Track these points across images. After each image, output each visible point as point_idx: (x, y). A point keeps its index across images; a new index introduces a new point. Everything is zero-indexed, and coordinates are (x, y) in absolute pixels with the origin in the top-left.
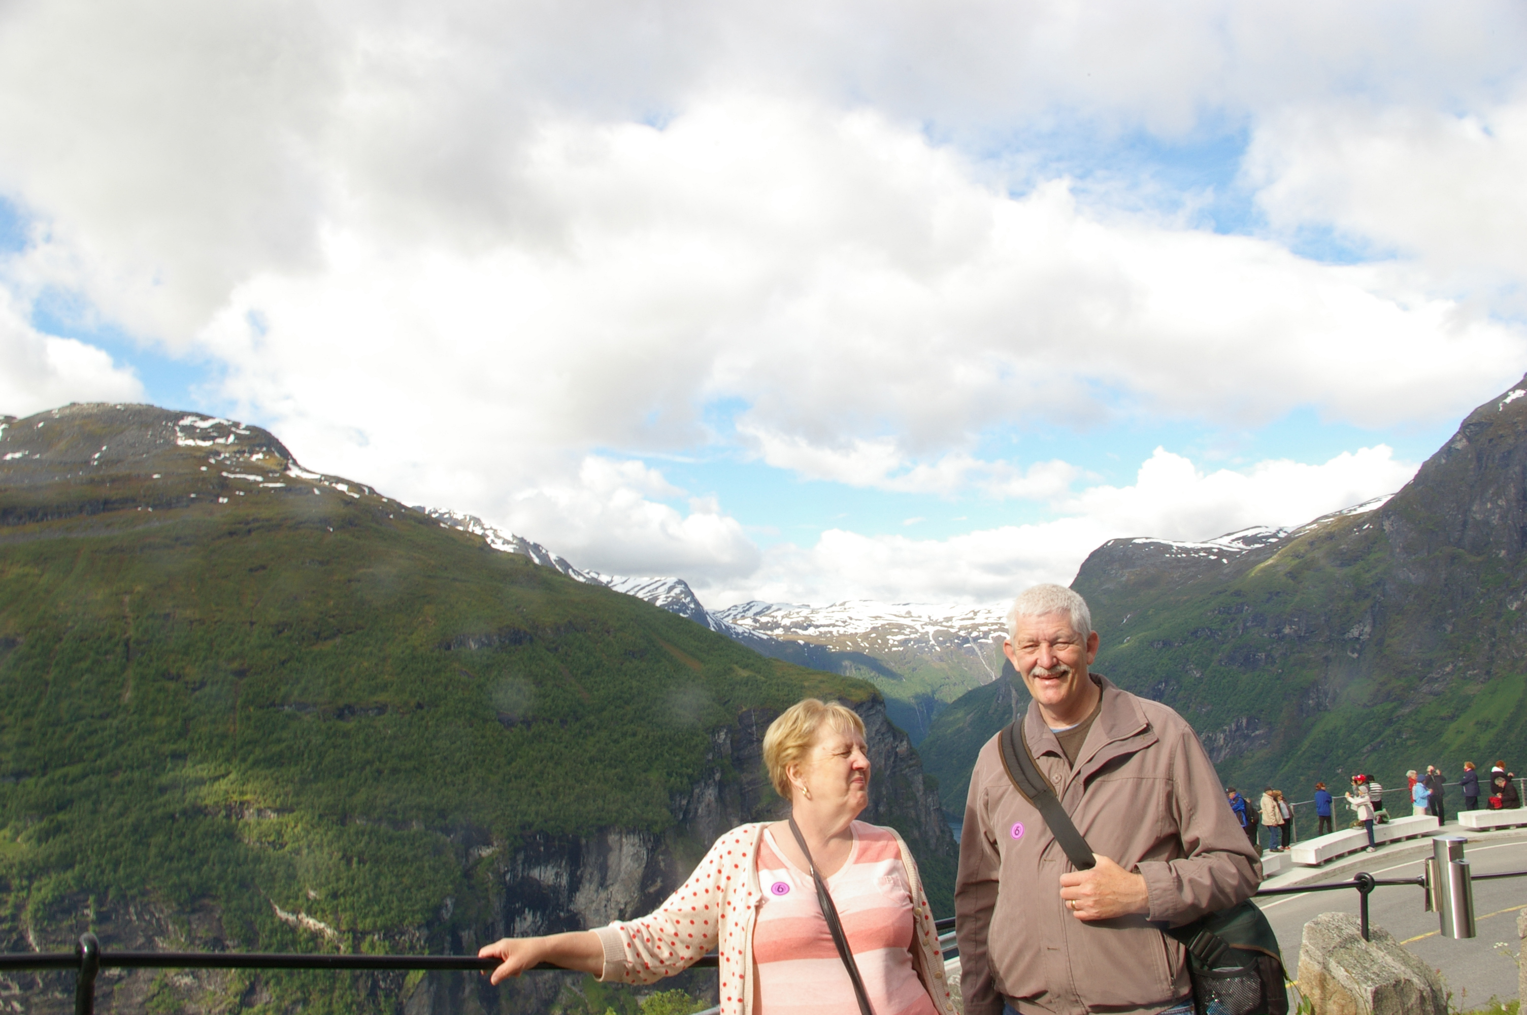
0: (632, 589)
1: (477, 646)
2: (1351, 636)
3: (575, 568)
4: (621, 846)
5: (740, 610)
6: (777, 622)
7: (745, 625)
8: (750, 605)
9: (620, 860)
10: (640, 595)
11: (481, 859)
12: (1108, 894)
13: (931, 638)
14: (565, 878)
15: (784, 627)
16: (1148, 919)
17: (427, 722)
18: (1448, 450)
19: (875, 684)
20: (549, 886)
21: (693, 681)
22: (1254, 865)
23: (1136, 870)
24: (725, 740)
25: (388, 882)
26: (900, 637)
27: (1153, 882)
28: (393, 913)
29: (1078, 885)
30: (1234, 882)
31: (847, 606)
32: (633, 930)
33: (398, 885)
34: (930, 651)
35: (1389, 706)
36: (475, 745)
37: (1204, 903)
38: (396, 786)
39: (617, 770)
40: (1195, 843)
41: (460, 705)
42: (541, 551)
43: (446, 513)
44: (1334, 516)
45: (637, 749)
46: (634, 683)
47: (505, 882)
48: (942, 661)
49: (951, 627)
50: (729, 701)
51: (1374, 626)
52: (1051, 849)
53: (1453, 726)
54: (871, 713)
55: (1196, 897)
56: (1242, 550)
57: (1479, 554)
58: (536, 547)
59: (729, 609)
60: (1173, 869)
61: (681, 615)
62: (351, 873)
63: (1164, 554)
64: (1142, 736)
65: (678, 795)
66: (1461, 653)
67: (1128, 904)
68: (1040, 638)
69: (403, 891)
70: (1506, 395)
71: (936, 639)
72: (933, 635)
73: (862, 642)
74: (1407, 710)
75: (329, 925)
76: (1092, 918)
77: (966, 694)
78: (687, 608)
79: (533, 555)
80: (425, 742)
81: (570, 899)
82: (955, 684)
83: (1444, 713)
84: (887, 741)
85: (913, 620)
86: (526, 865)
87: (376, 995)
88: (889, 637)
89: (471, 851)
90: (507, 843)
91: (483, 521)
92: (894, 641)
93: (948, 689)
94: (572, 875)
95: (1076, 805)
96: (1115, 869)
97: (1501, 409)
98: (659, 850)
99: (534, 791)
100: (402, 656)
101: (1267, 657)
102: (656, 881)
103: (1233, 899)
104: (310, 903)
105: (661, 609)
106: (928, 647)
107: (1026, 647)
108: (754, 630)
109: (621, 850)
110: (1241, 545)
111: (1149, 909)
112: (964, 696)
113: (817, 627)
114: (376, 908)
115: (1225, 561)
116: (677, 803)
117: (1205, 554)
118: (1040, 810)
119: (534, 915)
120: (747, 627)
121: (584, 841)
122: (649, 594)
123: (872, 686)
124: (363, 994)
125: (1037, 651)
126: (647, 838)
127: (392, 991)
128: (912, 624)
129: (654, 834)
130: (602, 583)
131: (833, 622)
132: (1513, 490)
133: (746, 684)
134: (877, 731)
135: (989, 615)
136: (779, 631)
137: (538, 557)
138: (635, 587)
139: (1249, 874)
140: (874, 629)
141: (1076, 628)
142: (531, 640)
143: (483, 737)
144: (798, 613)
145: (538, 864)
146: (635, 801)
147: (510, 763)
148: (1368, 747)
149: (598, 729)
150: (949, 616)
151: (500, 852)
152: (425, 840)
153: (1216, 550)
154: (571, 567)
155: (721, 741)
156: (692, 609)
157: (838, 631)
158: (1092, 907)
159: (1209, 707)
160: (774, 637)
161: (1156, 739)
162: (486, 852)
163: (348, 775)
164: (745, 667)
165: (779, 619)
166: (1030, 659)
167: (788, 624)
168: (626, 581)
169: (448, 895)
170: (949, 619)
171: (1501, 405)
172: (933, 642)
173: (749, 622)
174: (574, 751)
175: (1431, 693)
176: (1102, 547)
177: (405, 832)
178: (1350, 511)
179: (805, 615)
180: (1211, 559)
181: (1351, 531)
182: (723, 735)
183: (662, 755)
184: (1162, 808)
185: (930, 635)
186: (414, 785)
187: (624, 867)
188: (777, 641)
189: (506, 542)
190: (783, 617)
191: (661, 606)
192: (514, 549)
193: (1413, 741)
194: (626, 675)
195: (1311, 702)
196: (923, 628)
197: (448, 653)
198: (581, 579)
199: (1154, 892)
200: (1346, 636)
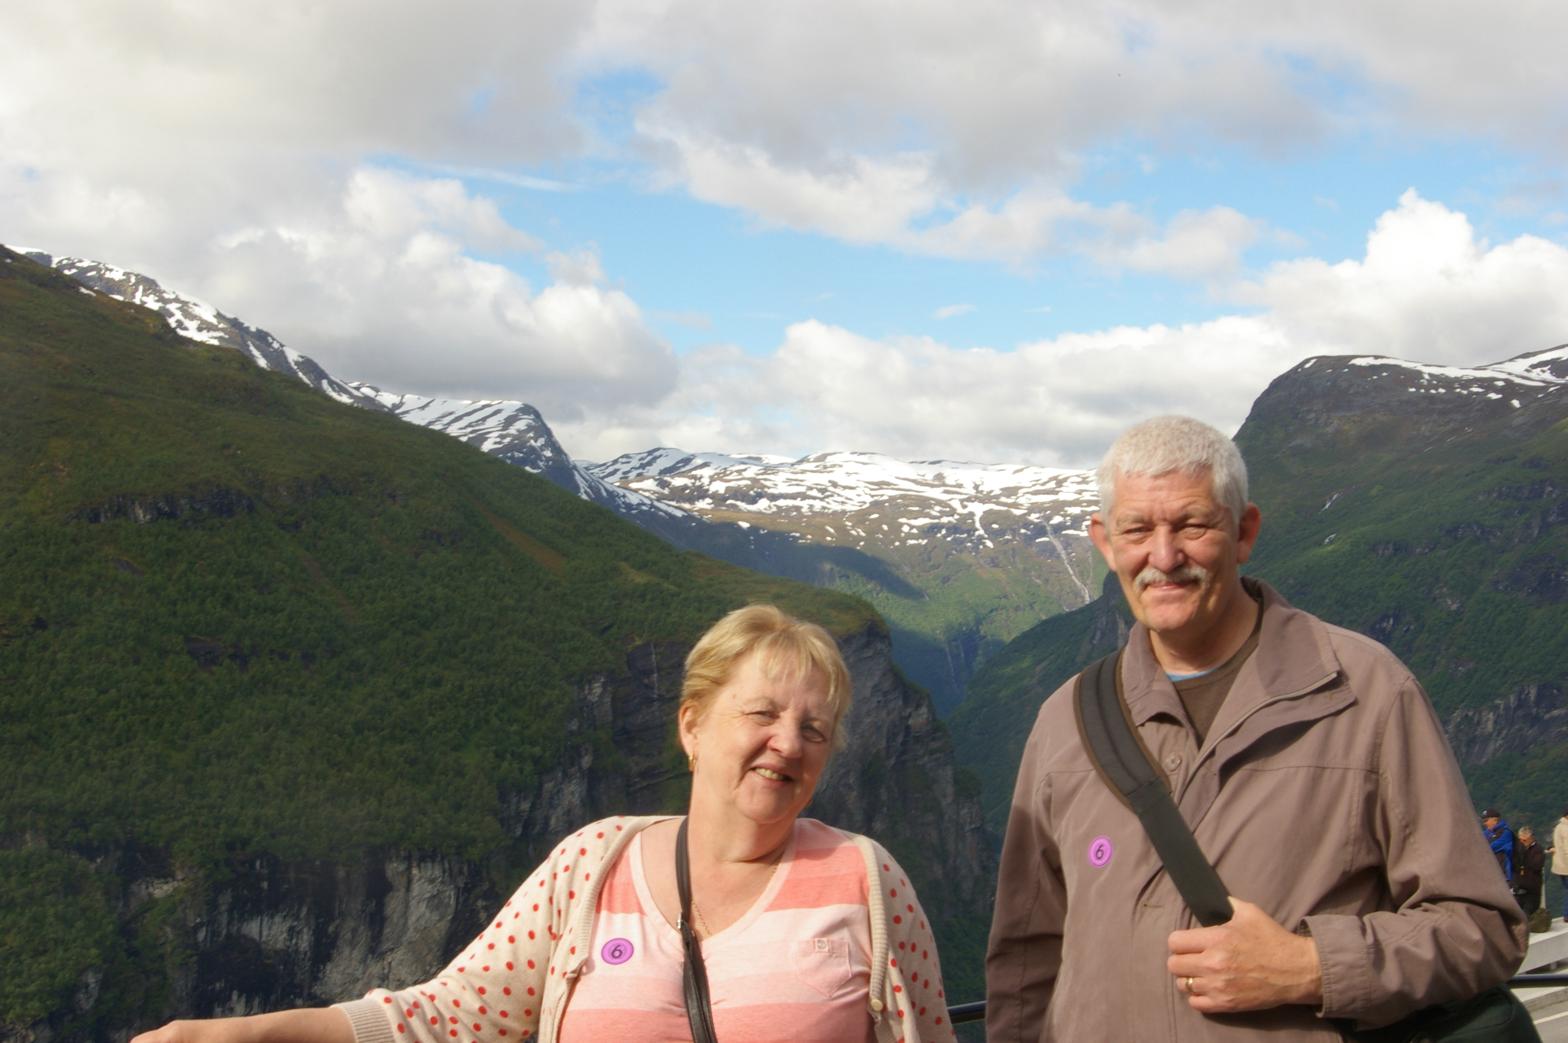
0: (439, 419)
1: (148, 517)
3: (333, 378)
4: (410, 881)
5: (635, 463)
6: (701, 487)
7: (644, 491)
8: (653, 455)
9: (407, 906)
10: (453, 431)
11: (152, 902)
12: (1251, 970)
13: (978, 525)
14: (305, 937)
15: (714, 497)
16: (1320, 1015)
17: (55, 653)
19: (875, 603)
20: (276, 951)
21: (547, 589)
22: (1514, 927)
23: (1302, 929)
24: (601, 696)
26: (922, 521)
27: (1332, 952)
29: (1200, 952)
30: (1475, 956)
31: (830, 460)
32: (407, 1003)
34: (975, 548)
36: (144, 697)
37: (1420, 990)
39: (405, 746)
40: (1411, 884)
41: (117, 624)
42: (270, 345)
43: (90, 269)
45: (442, 708)
46: (440, 591)
47: (196, 944)
48: (996, 566)
49: (1015, 505)
50: (610, 627)
52: (1157, 885)
54: (865, 655)
55: (1406, 979)
56: (1549, 384)
58: (262, 337)
59: (615, 462)
60: (1369, 931)
61: (528, 468)
63: (1407, 387)
64: (1327, 693)
65: (514, 794)
67: (1286, 989)
68: (1155, 518)
71: (986, 526)
72: (981, 519)
73: (853, 527)
76: (1221, 1010)
77: (1037, 626)
78: (539, 457)
79: (256, 353)
80: (49, 689)
82: (1017, 609)
84: (891, 706)
85: (946, 492)
86: (235, 914)
88: (902, 520)
89: (134, 887)
90: (201, 874)
91: (163, 286)
92: (912, 527)
93: (1004, 616)
94: (319, 933)
95: (1204, 811)
96: (1267, 926)
99: (252, 780)
100: (7, 532)
103: (1473, 985)
105: (491, 458)
106: (971, 541)
107: (1129, 532)
108: (658, 499)
109: (408, 889)
110: (1548, 376)
111: (1321, 998)
112: (1032, 629)
113: (773, 498)
115: (1516, 403)
116: (513, 807)
117: (1480, 390)
118: (1141, 817)
120: (647, 494)
121: (341, 873)
122: (470, 429)
123: (869, 607)
125: (1150, 539)
126: (456, 869)
128: (945, 497)
130: (384, 406)
131: (802, 490)
133: (643, 596)
134: (875, 688)
135: (1083, 486)
136: (704, 504)
137: (265, 356)
138: (443, 417)
139: (1503, 942)
140: (876, 505)
141: (1220, 500)
142: (251, 508)
143: (159, 682)
144: (739, 472)
145: (256, 912)
146: (436, 802)
147: (208, 731)
149: (372, 671)
150: (1011, 485)
151: (188, 891)
152: (47, 867)
153: (1501, 384)
154: (326, 376)
155: (594, 698)
156: (548, 459)
157: (811, 506)
158: (1221, 991)
159: (1471, 665)
160: (696, 514)
161: (1351, 700)
162: (161, 890)
164: (642, 566)
165: (706, 481)
166: (1137, 552)
167: (722, 491)
168: (427, 405)
169: (91, 966)
170: (1011, 491)
172: (981, 532)
173: (650, 484)
174: (326, 710)
176: (1294, 371)
177: (12, 853)
179: (753, 475)
180: (1490, 400)
182: (597, 688)
183: (487, 721)
184: (1355, 821)
185: (977, 519)
186: (28, 768)
187: (412, 919)
188: (700, 522)
189: (205, 326)
190: (712, 479)
191: (490, 451)
192: (220, 338)
194: (424, 575)
196: (964, 507)
197: (94, 527)
198: (345, 399)
199: (1333, 970)
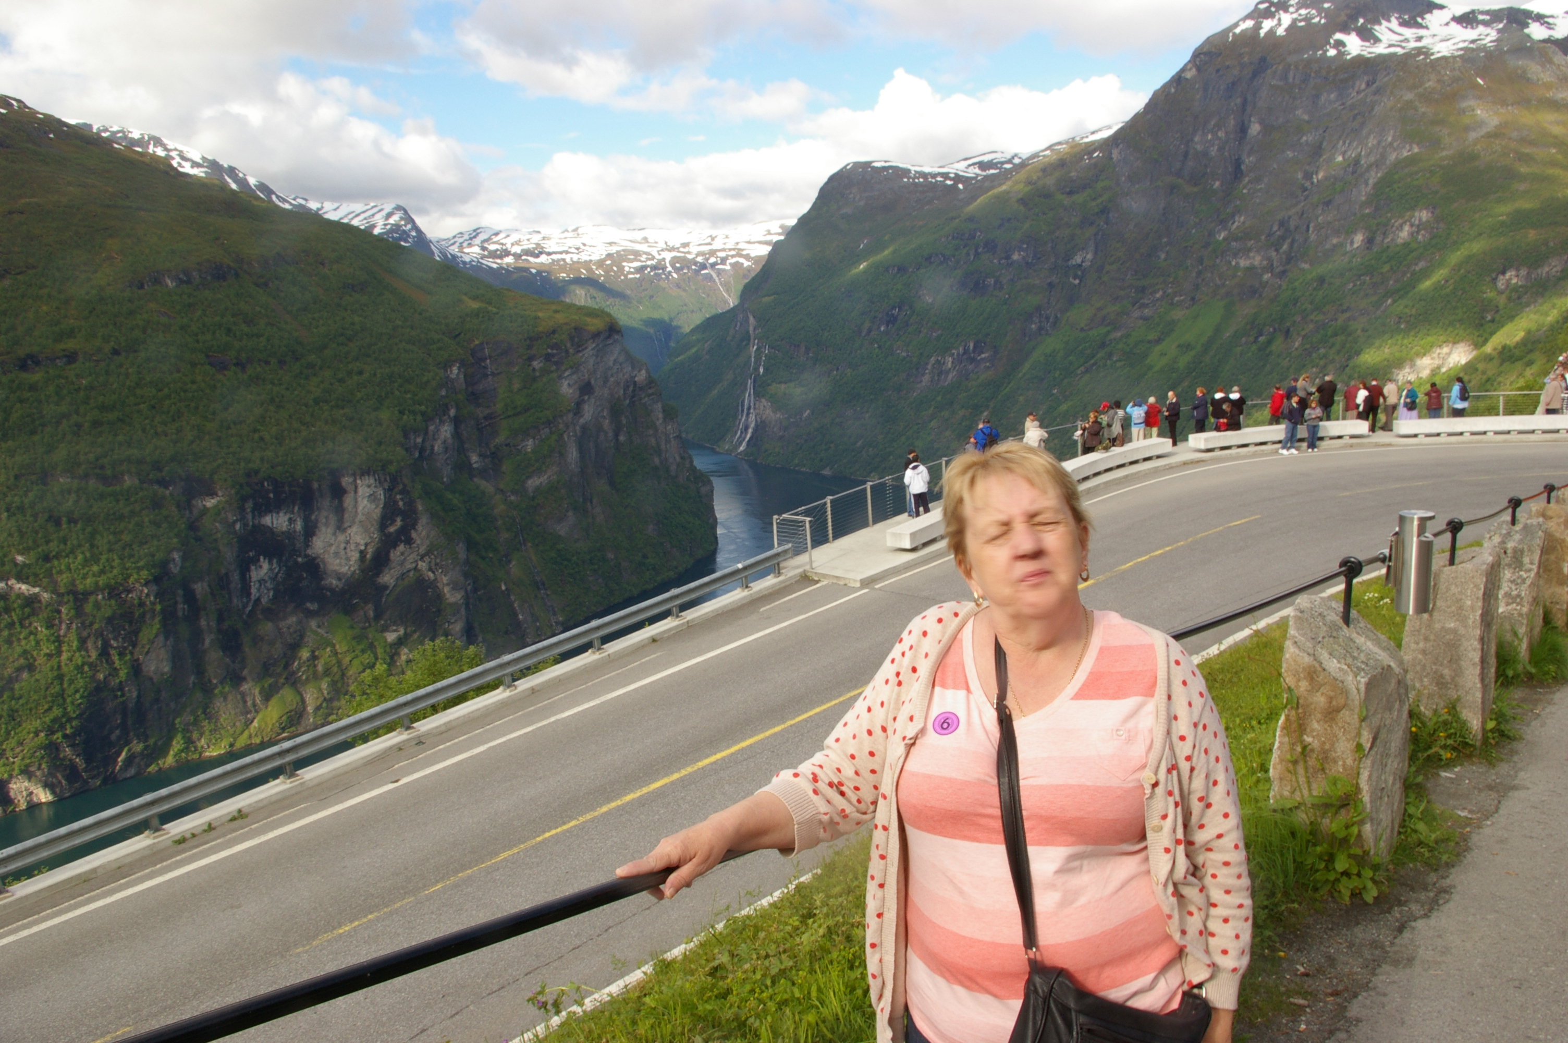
0: (346, 216)
1: (174, 284)
2: (1074, 263)
3: (278, 194)
4: (356, 487)
5: (466, 237)
6: (506, 249)
7: (473, 252)
8: (476, 232)
9: (356, 502)
10: (355, 222)
11: (205, 510)
13: (668, 265)
14: (299, 523)
15: (515, 255)
17: (127, 369)
18: (1178, 79)
19: (612, 312)
20: (283, 533)
21: (420, 314)
24: (458, 375)
25: (105, 541)
26: (637, 264)
28: (115, 571)
31: (580, 231)
33: (116, 543)
34: (667, 278)
35: (1103, 330)
36: (185, 391)
38: (100, 440)
39: (345, 410)
41: (163, 350)
42: (237, 175)
43: (119, 132)
44: (1067, 142)
45: (365, 387)
46: (357, 319)
47: (235, 532)
48: (679, 288)
49: (689, 253)
50: (459, 334)
51: (1096, 253)
53: (1158, 349)
54: (608, 342)
56: (978, 175)
57: (1196, 185)
58: (232, 171)
59: (454, 237)
61: (403, 243)
62: (62, 534)
63: (902, 179)
65: (412, 433)
66: (1171, 280)
69: (124, 549)
70: (1236, 25)
71: (673, 266)
72: (670, 261)
73: (596, 269)
74: (1119, 334)
75: (45, 589)
77: (704, 321)
78: (409, 236)
79: (229, 180)
80: (126, 390)
81: (307, 545)
82: (693, 312)
83: (1152, 336)
84: (625, 371)
85: (649, 246)
86: (256, 513)
87: (109, 655)
88: (624, 264)
89: (194, 502)
90: (233, 492)
91: (165, 141)
92: (630, 267)
93: (685, 316)
94: (306, 520)
97: (1230, 39)
98: (396, 490)
99: (256, 436)
100: (87, 297)
101: (996, 282)
102: (396, 521)
104: (19, 568)
105: (380, 238)
106: (665, 274)
108: (482, 258)
109: (356, 492)
110: (977, 171)
112: (701, 323)
113: (549, 254)
114: (95, 568)
115: (961, 186)
116: (412, 441)
117: (941, 179)
119: (270, 563)
120: (475, 255)
121: (316, 485)
122: (365, 221)
123: (609, 315)
124: (94, 655)
126: (382, 479)
127: (125, 648)
128: (648, 250)
129: (390, 474)
130: (311, 210)
131: (566, 249)
132: (1232, 122)
133: (477, 315)
134: (615, 361)
135: (726, 240)
136: (509, 260)
137: (235, 182)
138: (348, 214)
140: (609, 256)
142: (237, 275)
143: (193, 382)
144: (528, 240)
145: (268, 511)
146: (367, 441)
147: (227, 409)
148: (1082, 369)
149: (321, 368)
150: (686, 241)
151: (226, 502)
152: (141, 494)
153: (952, 175)
154: (274, 193)
155: (453, 376)
156: (414, 237)
157: (571, 258)
159: (940, 332)
160: (505, 266)
162: (210, 503)
163: (42, 431)
164: (476, 298)
165: (509, 246)
167: (519, 252)
168: (338, 208)
169: (174, 548)
170: (686, 245)
171: (1231, 34)
172: (669, 269)
173: (476, 250)
174: (296, 392)
175: (1142, 318)
176: (841, 170)
177: (118, 488)
178: (1082, 138)
179: (536, 241)
180: (947, 184)
181: (1082, 159)
182: (455, 370)
183: (392, 393)
185: (667, 261)
186: (120, 438)
187: (360, 508)
188: (508, 270)
189: (195, 164)
190: (512, 245)
191: (380, 234)
192: (206, 172)
193: (1123, 363)
194: (346, 310)
195: (1033, 326)
196: (660, 254)
197: (141, 292)
198: (287, 206)
200: (1070, 263)
